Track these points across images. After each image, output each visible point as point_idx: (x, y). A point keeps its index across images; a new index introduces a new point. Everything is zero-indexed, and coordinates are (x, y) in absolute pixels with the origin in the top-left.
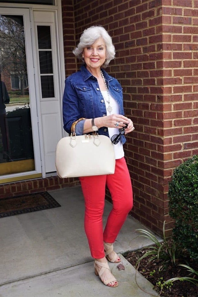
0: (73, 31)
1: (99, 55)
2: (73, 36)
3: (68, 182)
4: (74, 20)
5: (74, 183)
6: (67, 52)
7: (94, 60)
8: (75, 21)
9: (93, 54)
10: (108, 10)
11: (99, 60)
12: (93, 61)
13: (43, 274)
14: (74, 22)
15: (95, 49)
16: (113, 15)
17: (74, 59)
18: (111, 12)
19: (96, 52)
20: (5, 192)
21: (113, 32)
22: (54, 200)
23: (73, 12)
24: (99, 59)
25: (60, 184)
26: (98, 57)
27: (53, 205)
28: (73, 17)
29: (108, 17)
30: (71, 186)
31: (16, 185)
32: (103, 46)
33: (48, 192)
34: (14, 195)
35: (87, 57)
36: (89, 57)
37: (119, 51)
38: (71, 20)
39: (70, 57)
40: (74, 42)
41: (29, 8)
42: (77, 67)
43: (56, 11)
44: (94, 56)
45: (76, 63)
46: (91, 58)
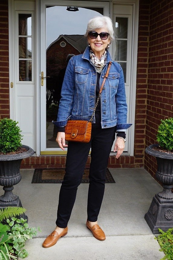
0: (148, 22)
2: (147, 27)
3: (128, 163)
5: (135, 165)
6: (141, 42)
7: (98, 45)
8: (151, 13)
9: (97, 40)
13: (75, 236)
14: (149, 14)
17: (147, 48)
22: (112, 176)
23: (150, 5)
24: (102, 44)
25: (121, 163)
26: (101, 42)
27: (109, 181)
28: (149, 10)
30: (131, 167)
33: (109, 169)
35: (92, 42)
38: (147, 12)
39: (143, 46)
40: (148, 32)
41: (109, 2)
42: (148, 55)
45: (148, 52)
46: (95, 43)
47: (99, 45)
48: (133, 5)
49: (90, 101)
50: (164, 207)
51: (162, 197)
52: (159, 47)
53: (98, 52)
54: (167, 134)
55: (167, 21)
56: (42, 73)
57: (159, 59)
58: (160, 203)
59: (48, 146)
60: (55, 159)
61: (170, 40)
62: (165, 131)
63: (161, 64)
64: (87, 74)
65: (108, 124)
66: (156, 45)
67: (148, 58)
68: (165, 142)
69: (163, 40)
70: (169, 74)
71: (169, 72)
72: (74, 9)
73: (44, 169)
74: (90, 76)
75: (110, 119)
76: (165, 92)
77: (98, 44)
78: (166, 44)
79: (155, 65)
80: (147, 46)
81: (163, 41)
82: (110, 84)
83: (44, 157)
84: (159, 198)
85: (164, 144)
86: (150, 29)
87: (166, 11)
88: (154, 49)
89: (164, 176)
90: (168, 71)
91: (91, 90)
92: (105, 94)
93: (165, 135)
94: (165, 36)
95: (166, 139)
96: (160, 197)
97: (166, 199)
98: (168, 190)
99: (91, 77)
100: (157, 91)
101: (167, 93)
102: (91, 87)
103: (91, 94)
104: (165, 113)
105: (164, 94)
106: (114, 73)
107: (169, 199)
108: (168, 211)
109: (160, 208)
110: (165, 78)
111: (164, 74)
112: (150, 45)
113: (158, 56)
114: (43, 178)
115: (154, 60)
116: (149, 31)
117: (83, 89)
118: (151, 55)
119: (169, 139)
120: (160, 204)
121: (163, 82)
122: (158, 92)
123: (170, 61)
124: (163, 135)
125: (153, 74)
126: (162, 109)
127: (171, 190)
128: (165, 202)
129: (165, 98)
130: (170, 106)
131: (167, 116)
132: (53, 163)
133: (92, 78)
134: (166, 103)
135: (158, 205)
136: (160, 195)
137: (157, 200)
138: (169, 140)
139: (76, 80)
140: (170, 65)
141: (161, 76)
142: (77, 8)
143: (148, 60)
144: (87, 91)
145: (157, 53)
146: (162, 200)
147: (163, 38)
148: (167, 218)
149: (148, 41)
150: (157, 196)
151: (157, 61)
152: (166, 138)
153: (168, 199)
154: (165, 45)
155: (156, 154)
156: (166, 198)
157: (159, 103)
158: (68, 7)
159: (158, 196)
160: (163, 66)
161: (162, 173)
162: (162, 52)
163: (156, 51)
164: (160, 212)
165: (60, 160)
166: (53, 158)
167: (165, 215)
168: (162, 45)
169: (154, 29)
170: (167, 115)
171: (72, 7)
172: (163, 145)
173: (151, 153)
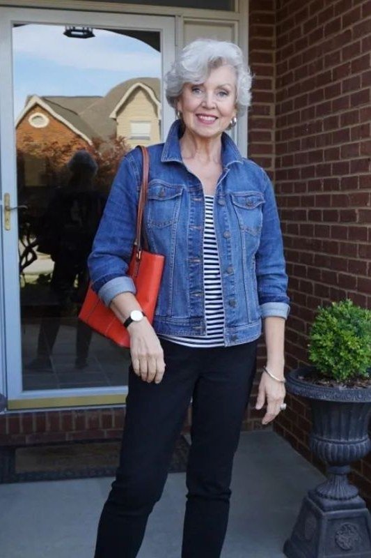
0: (272, 69)
1: (217, 108)
2: (270, 81)
4: (274, 45)
5: (250, 424)
6: (255, 117)
7: (206, 118)
8: (278, 47)
9: (204, 104)
10: (341, 16)
11: (218, 120)
12: (201, 120)
14: (273, 48)
15: (211, 93)
16: (350, 28)
17: (270, 133)
18: (348, 21)
19: (212, 99)
20: (87, 426)
21: (350, 67)
23: (274, 26)
24: (217, 118)
26: (215, 113)
28: (274, 38)
29: (342, 32)
31: (113, 413)
32: (228, 87)
34: (106, 436)
35: (189, 110)
36: (194, 111)
37: (359, 109)
38: (267, 45)
40: (271, 94)
41: (174, 16)
42: (274, 151)
43: (236, 23)
44: (206, 108)
45: (272, 142)
46: (198, 112)
47: (210, 118)
48: (232, 26)
49: (191, 275)
50: (333, 520)
51: (326, 497)
52: (300, 131)
53: (205, 139)
54: (334, 341)
55: (319, 66)
56: (7, 198)
57: (301, 159)
58: (324, 511)
59: (27, 386)
60: (47, 419)
61: (329, 113)
62: (330, 335)
63: (308, 172)
64: (178, 197)
65: (241, 334)
66: (293, 126)
67: (273, 157)
68: (331, 361)
69: (311, 113)
70: (329, 196)
71: (330, 190)
72: (81, 33)
73: (20, 446)
74: (187, 206)
75: (246, 318)
76: (319, 239)
77: (205, 115)
78: (319, 124)
79: (293, 174)
80: (270, 127)
81: (312, 116)
82: (242, 223)
83: (17, 414)
84: (321, 499)
85: (329, 367)
86: (277, 86)
87: (317, 44)
88: (288, 134)
89: (330, 445)
90: (327, 188)
91: (191, 243)
92: (230, 252)
93: (329, 343)
94: (316, 104)
95: (334, 353)
96: (321, 495)
97: (336, 499)
98: (339, 478)
99: (190, 208)
100: (299, 237)
101: (325, 243)
102: (190, 235)
103: (190, 254)
104: (322, 291)
105: (317, 246)
106: (249, 192)
107: (345, 499)
108: (343, 529)
109: (325, 524)
110: (318, 206)
111: (317, 196)
112: (277, 126)
113: (298, 152)
114: (19, 470)
115: (288, 161)
116: (273, 91)
117: (167, 243)
118: (280, 149)
119: (341, 354)
120: (324, 514)
121: (315, 215)
122: (301, 239)
123: (330, 165)
124: (325, 345)
125: (288, 195)
126: (313, 283)
127: (345, 476)
128: (335, 508)
129: (322, 254)
130: (335, 273)
131: (327, 299)
132: (41, 428)
133: (192, 211)
134: (324, 266)
135: (319, 517)
136: (321, 491)
137: (314, 504)
138: (341, 358)
139: (149, 216)
140: (330, 175)
141: (308, 201)
142: (90, 30)
143: (273, 162)
144: (181, 247)
145: (296, 146)
146: (328, 503)
147: (310, 108)
148: (341, 545)
149: (272, 116)
150: (315, 495)
151: (297, 164)
152: (332, 351)
153: (341, 499)
154: (317, 127)
155: (311, 392)
156: (338, 497)
157: (304, 267)
158: (68, 28)
159: (318, 494)
160: (313, 176)
161: (325, 438)
162: (309, 143)
163: (295, 139)
164: (324, 532)
165: (61, 421)
166: (41, 416)
167: (336, 540)
168: (310, 125)
169: (287, 88)
170: (327, 297)
171: (77, 28)
172: (326, 369)
173: (299, 389)
